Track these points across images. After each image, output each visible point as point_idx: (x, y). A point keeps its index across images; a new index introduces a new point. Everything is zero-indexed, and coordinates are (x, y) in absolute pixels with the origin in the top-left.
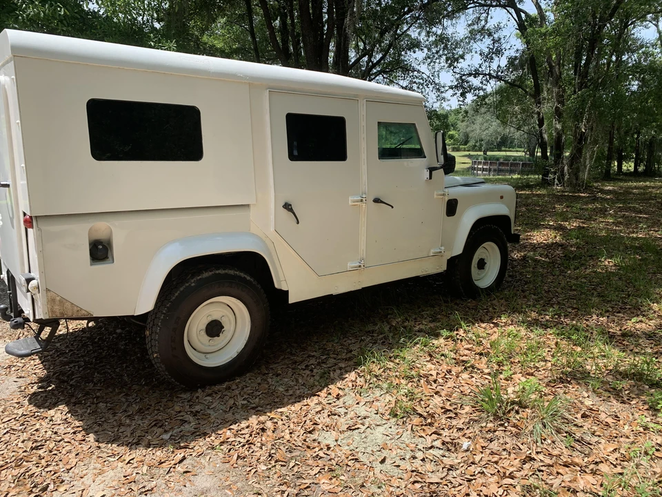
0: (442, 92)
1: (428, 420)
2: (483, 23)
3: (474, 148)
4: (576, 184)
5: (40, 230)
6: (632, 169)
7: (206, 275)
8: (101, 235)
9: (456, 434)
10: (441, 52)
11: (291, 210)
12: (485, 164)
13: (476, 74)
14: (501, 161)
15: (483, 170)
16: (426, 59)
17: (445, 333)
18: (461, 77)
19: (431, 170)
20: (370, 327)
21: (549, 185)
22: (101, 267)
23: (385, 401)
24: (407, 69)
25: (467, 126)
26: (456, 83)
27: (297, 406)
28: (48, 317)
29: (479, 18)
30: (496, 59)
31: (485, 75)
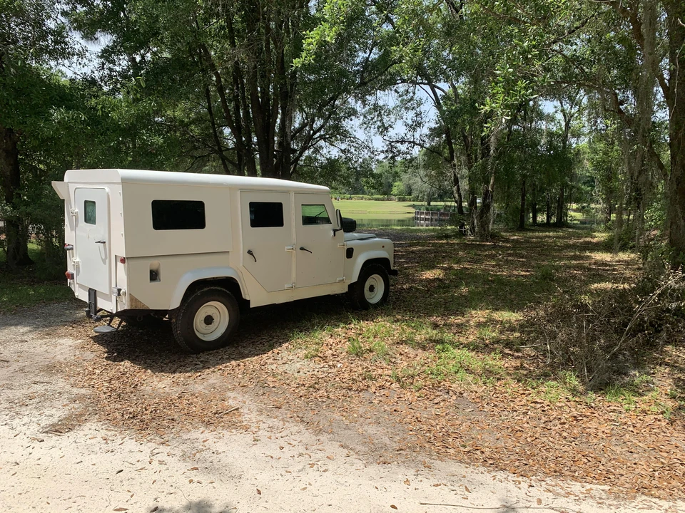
0: (376, 155)
1: (324, 358)
2: (412, 94)
3: (416, 199)
4: (486, 235)
5: (128, 263)
6: (545, 221)
7: (206, 289)
8: (154, 268)
9: (336, 362)
10: (376, 118)
11: (252, 254)
12: (427, 214)
13: (403, 142)
14: (442, 211)
15: (426, 219)
16: (362, 124)
17: (342, 325)
18: (390, 144)
19: (335, 231)
20: (299, 324)
21: (464, 235)
22: (154, 283)
23: (302, 353)
24: (345, 135)
25: (410, 179)
26: (387, 149)
27: (256, 357)
28: (129, 308)
29: (407, 91)
30: (418, 129)
31: (410, 142)
